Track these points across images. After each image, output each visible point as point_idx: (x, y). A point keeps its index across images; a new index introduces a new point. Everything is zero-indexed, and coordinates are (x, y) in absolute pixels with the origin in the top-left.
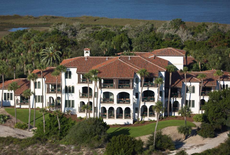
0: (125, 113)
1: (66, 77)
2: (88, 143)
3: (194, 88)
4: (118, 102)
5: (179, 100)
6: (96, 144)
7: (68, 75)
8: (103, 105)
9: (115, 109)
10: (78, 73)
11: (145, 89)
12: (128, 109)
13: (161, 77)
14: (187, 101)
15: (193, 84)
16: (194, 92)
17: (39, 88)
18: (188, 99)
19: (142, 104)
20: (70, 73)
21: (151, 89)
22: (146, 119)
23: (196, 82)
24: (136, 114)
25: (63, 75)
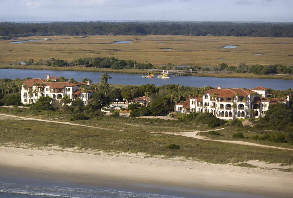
0: (229, 114)
1: (205, 98)
2: (202, 121)
3: (266, 105)
4: (226, 109)
5: (258, 110)
6: (205, 122)
7: (206, 97)
8: (219, 110)
9: (225, 112)
10: (210, 95)
11: (240, 103)
12: (230, 113)
13: (248, 98)
14: (263, 111)
15: (266, 103)
16: (266, 107)
17: (194, 104)
18: (263, 110)
19: (238, 111)
20: (207, 96)
21: (242, 103)
22: (240, 118)
23: (267, 102)
24: (235, 115)
25: (204, 97)
